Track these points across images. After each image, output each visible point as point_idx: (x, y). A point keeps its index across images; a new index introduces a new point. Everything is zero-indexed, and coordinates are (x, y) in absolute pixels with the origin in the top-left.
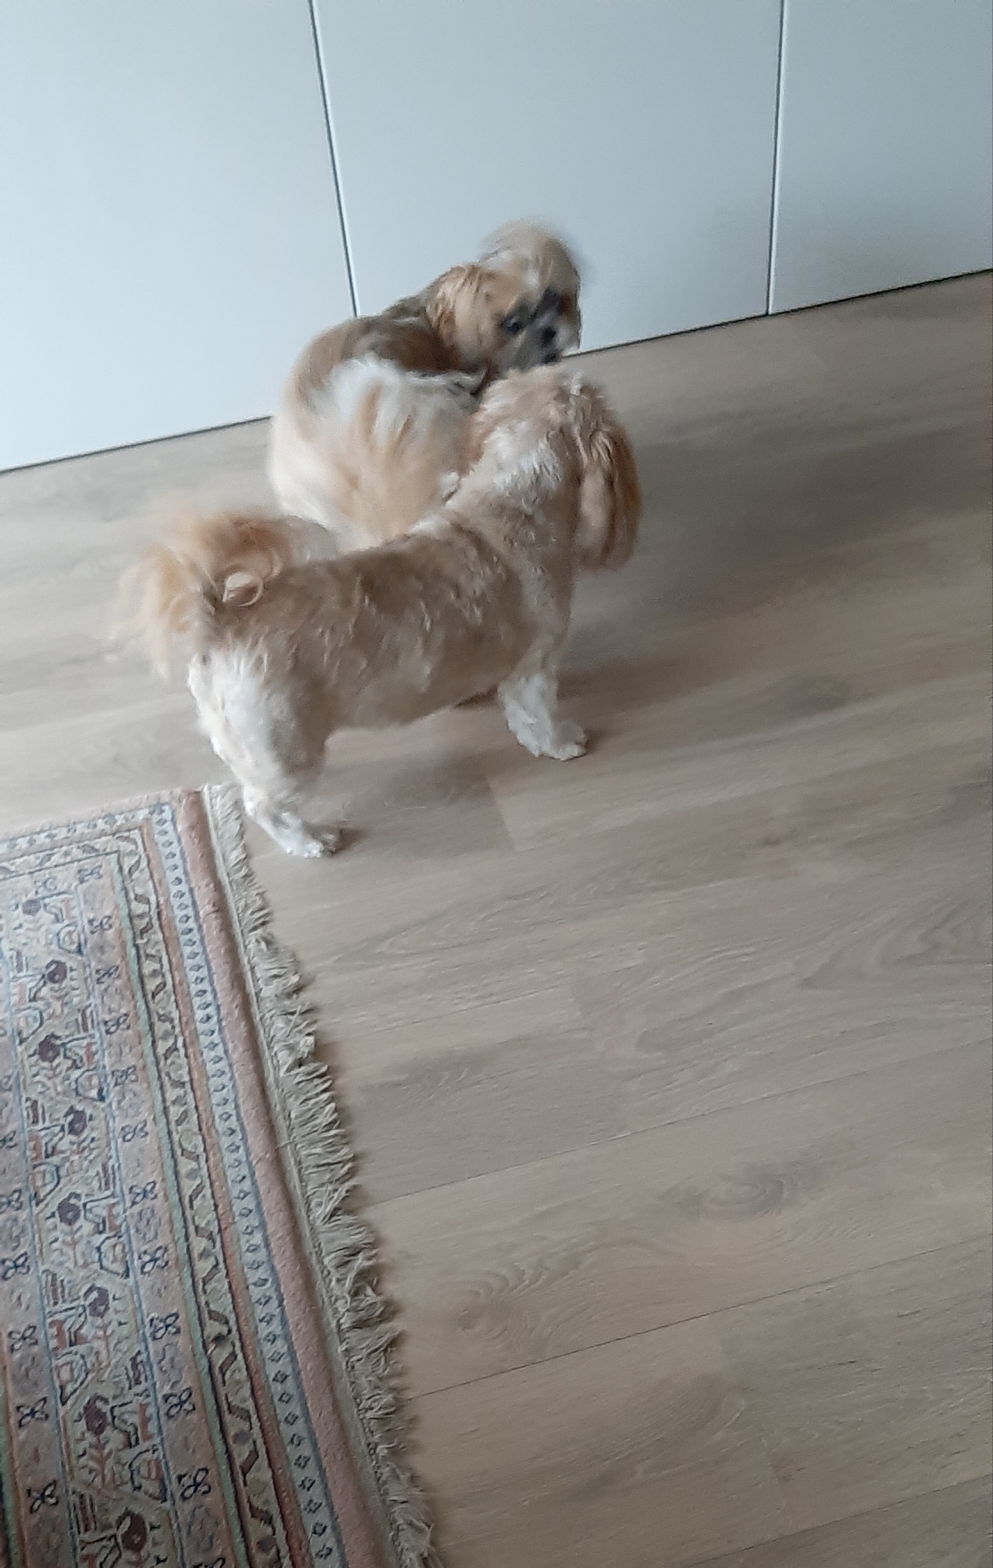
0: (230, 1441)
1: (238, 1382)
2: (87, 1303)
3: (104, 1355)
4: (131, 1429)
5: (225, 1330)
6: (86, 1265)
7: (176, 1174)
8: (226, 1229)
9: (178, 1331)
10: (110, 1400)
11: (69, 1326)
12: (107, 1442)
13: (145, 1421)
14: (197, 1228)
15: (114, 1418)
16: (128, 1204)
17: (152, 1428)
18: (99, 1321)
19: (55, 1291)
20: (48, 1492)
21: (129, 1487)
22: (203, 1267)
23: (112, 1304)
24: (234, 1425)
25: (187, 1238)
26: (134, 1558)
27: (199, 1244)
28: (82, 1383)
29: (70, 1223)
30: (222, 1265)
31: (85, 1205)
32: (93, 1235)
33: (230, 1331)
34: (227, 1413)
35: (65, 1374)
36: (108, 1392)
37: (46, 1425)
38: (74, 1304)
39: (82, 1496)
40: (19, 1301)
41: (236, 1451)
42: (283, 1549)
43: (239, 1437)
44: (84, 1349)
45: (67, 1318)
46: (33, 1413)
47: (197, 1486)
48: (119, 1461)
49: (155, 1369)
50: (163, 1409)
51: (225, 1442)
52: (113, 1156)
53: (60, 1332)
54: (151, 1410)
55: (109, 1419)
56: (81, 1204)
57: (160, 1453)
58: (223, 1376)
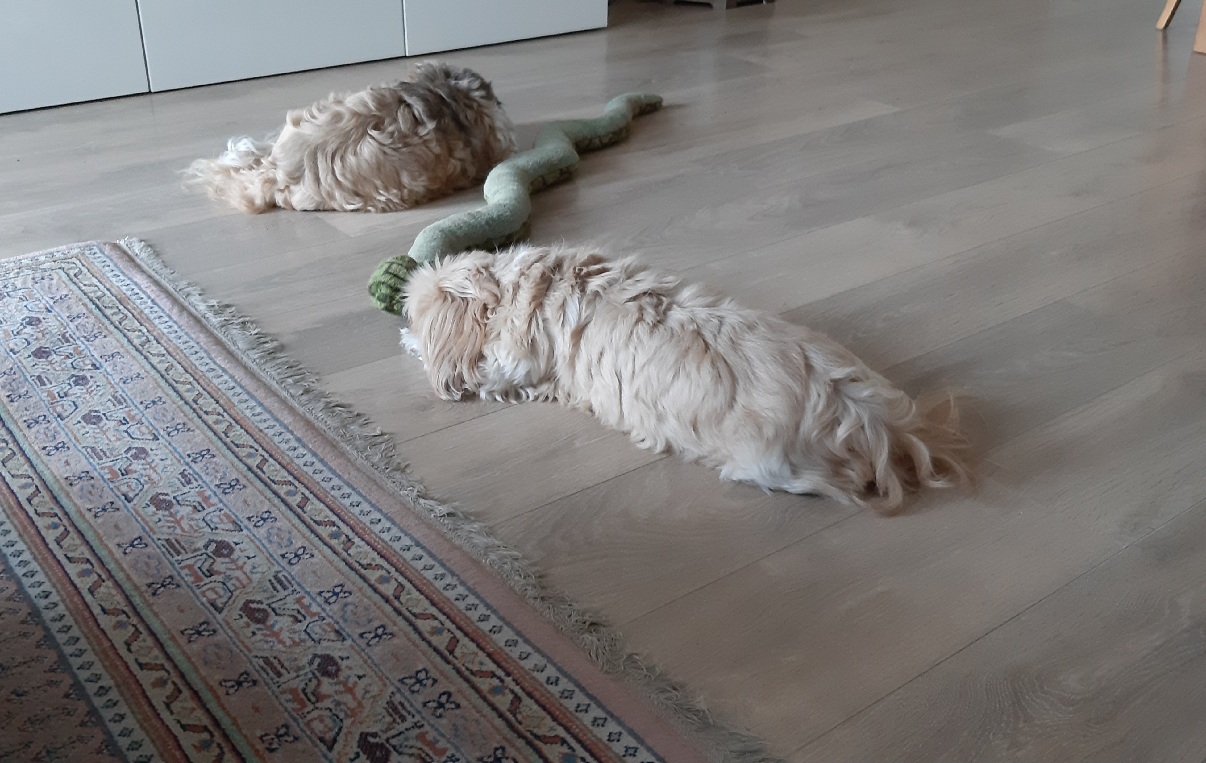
0: (283, 496)
1: (275, 471)
2: (129, 455)
3: (154, 476)
4: (195, 504)
5: (252, 451)
6: (118, 440)
7: (176, 391)
8: (230, 409)
9: (213, 456)
10: (170, 494)
11: (118, 467)
12: (178, 512)
13: (206, 499)
14: (206, 413)
15: (178, 501)
16: (142, 409)
17: (214, 500)
18: (142, 462)
19: (96, 454)
20: (136, 543)
21: (207, 529)
22: (220, 427)
23: (151, 453)
24: (282, 489)
25: (200, 417)
26: (227, 560)
27: (211, 418)
28: (141, 491)
29: (96, 423)
30: (235, 424)
31: (104, 414)
32: (118, 426)
33: (256, 451)
34: (273, 484)
35: (124, 489)
36: (166, 491)
37: (119, 514)
38: (118, 458)
39: (167, 540)
40: (67, 463)
41: (289, 499)
42: (351, 535)
43: (288, 493)
44: (135, 475)
45: (114, 465)
46: (104, 510)
47: (264, 520)
48: (192, 519)
49: (202, 475)
50: (219, 492)
51: (279, 497)
52: (120, 390)
53: (112, 471)
54: (208, 493)
55: (174, 501)
56: (101, 414)
57: (226, 510)
58: (262, 470)
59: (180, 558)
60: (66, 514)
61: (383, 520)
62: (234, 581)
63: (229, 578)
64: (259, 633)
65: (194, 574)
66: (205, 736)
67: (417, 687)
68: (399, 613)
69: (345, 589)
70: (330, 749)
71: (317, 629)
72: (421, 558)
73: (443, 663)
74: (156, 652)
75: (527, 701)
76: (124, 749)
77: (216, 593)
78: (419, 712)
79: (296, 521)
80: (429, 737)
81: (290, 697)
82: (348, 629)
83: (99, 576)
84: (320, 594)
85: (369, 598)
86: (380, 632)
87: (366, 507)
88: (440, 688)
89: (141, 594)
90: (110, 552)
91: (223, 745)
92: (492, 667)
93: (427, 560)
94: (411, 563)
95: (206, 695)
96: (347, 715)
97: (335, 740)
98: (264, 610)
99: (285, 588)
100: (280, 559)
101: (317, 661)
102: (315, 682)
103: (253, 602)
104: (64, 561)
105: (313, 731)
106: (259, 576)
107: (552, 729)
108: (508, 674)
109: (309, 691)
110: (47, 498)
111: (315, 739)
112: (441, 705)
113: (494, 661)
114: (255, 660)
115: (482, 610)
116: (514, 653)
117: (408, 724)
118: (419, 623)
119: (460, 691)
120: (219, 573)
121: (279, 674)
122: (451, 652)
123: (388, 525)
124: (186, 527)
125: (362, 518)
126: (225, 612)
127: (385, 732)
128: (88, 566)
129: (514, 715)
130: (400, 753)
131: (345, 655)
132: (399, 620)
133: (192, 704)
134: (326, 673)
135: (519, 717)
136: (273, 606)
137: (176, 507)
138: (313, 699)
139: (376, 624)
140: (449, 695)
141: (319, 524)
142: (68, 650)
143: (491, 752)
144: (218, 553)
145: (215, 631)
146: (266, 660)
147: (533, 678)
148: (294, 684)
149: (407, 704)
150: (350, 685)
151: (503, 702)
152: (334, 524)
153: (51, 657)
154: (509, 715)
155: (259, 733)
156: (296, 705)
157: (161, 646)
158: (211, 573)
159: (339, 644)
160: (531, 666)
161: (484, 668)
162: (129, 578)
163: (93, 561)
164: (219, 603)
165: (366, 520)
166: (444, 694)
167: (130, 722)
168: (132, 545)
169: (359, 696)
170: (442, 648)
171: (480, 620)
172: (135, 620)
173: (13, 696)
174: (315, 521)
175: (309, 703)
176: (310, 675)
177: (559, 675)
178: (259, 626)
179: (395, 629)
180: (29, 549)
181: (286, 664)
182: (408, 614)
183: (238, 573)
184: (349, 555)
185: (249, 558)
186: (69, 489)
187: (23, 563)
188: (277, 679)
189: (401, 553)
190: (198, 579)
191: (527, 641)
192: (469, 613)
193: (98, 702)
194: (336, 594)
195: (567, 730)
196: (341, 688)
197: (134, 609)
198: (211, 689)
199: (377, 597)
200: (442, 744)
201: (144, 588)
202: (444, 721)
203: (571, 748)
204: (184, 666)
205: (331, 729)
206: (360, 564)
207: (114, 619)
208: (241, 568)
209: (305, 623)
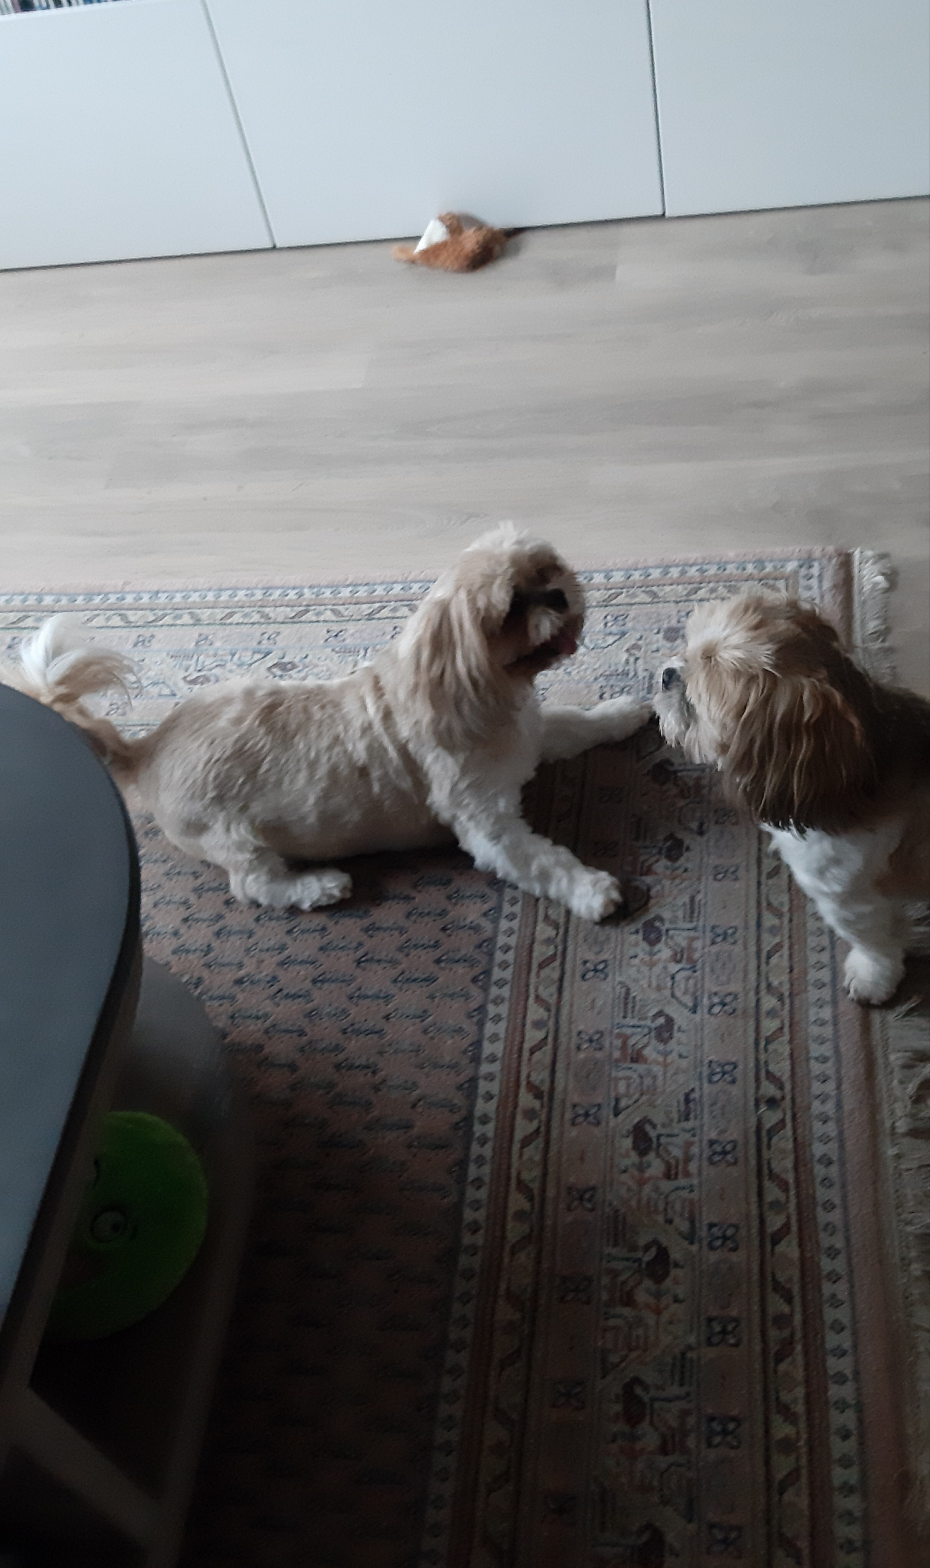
0: (766, 1207)
1: (783, 1151)
2: (653, 1026)
3: (660, 1081)
4: (673, 1162)
5: (778, 1094)
6: (659, 988)
7: (759, 925)
8: (798, 994)
9: (733, 1082)
10: (659, 1127)
11: (634, 1042)
12: (649, 1166)
13: (688, 1159)
14: (769, 985)
15: (659, 1145)
16: (708, 942)
17: (693, 1167)
18: (661, 1047)
19: (626, 1004)
20: (586, 1196)
21: (660, 1219)
22: (769, 1026)
23: (676, 1035)
24: (773, 1193)
25: (757, 992)
26: (654, 1288)
27: (769, 1002)
28: (635, 1102)
29: (652, 943)
30: (786, 1030)
31: (667, 931)
32: (670, 962)
33: (783, 1098)
34: (766, 1178)
35: (622, 1087)
36: (658, 1118)
37: (596, 1131)
38: (642, 1023)
39: (617, 1211)
40: (593, 1004)
42: (799, 1335)
44: (643, 1069)
45: (633, 1034)
46: (587, 1114)
47: (726, 1239)
48: (657, 1189)
50: (707, 1153)
51: (762, 1208)
52: (703, 891)
54: (695, 1150)
55: (654, 1145)
56: (664, 928)
58: (770, 1140)
59: (614, 1251)
60: (552, 1096)
61: (846, 1333)
62: (640, 1332)
63: (640, 1321)
64: (619, 1442)
65: (613, 1288)
69: (740, 1432)
71: (675, 1481)
72: (848, 1437)
74: (520, 1397)
76: (426, 1528)
77: (616, 1341)
82: (703, 1504)
83: (532, 1230)
84: (711, 1419)
85: (753, 1468)
86: (733, 1536)
89: (551, 1290)
90: (558, 1196)
93: (852, 1447)
94: (833, 1438)
95: (525, 1504)
98: (645, 1406)
99: (681, 1385)
101: (648, 1535)
103: (641, 1382)
114: (592, 1484)
120: (635, 1306)
124: (644, 1201)
126: (608, 1380)
131: (678, 1547)
133: (508, 1507)
136: (657, 1405)
137: (652, 1157)
139: (736, 1521)
141: (777, 1287)
142: (453, 1334)
144: (652, 1268)
145: (585, 1404)
146: (605, 1494)
152: (791, 1300)
153: (436, 1334)
157: (528, 1392)
158: (629, 1300)
159: (681, 1524)
162: (554, 1253)
163: (537, 1199)
164: (610, 1361)
165: (828, 1318)
167: (449, 1489)
168: (581, 1199)
172: (527, 1330)
174: (774, 1279)
176: (628, 1554)
178: (627, 1429)
180: (495, 1140)
181: (618, 1516)
182: (776, 1531)
183: (652, 1321)
184: (775, 1371)
185: (676, 1300)
186: (574, 1053)
188: (598, 1531)
189: (832, 1409)
190: (613, 1301)
193: (439, 1437)
194: (726, 1434)
197: (535, 1309)
198: (534, 1498)
199: (762, 1471)
201: (558, 1281)
204: (530, 1440)
206: (777, 1398)
207: (510, 1314)
208: (658, 1312)
209: (671, 1459)
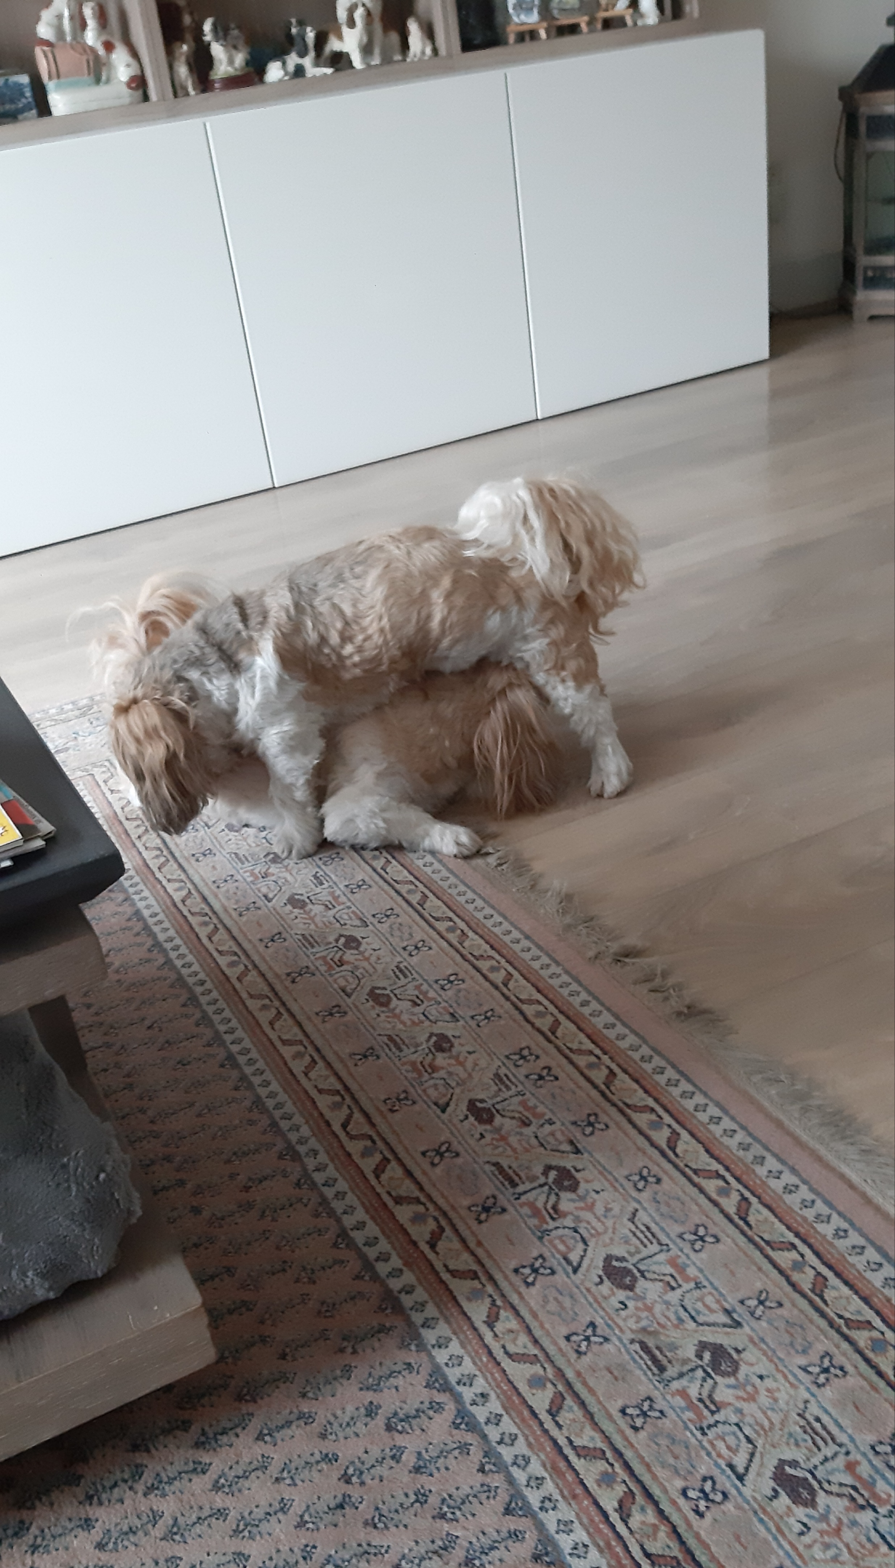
0: (403, 894)
3: (289, 878)
4: (326, 903)
10: (305, 894)
12: (311, 911)
13: (336, 898)
15: (311, 900)
17: (343, 899)
19: (239, 859)
20: (275, 938)
21: (337, 925)
24: (404, 888)
26: (356, 952)
28: (279, 892)
34: (395, 884)
35: (265, 890)
36: (301, 891)
37: (260, 912)
39: (303, 935)
40: (214, 868)
41: (410, 897)
43: (409, 892)
44: (273, 878)
46: (248, 909)
47: (388, 916)
48: (324, 916)
49: (333, 876)
51: (401, 896)
53: (252, 874)
54: (338, 893)
57: (354, 908)
60: (215, 913)
61: (496, 915)
62: (361, 970)
63: (357, 968)
64: (382, 1015)
65: (326, 963)
66: (338, 1098)
67: (521, 1062)
68: (507, 998)
69: (460, 977)
70: (443, 1111)
71: (434, 1012)
72: (529, 950)
73: (546, 1043)
74: (296, 1030)
75: (621, 1075)
76: (271, 1109)
77: (347, 981)
78: (522, 1083)
79: (418, 918)
80: (531, 1104)
81: (410, 1068)
82: (460, 1012)
83: (246, 966)
84: (436, 981)
85: (480, 985)
86: (489, 1014)
87: (479, 903)
88: (542, 1063)
89: (282, 982)
90: (254, 946)
91: (353, 1106)
92: (591, 1046)
93: (535, 951)
94: (520, 954)
95: (338, 1066)
96: (458, 1084)
97: (448, 1104)
98: (388, 995)
99: (405, 976)
100: (402, 951)
101: (434, 1039)
102: (430, 1056)
103: (379, 988)
104: (215, 954)
105: (428, 1096)
106: (383, 966)
107: (643, 1099)
108: (605, 1054)
109: (426, 1063)
110: (199, 900)
111: (430, 1104)
112: (541, 1078)
113: (593, 1042)
114: (379, 1038)
115: (584, 996)
116: (611, 1034)
117: (510, 1093)
118: (524, 1007)
119: (559, 1066)
120: (348, 963)
121: (401, 1050)
122: (553, 1033)
123: (500, 919)
125: (476, 914)
126: (353, 997)
127: (491, 1098)
128: (235, 958)
129: (608, 1088)
130: (503, 1116)
131: (457, 1034)
132: (508, 1005)
133: (325, 1072)
134: (441, 1049)
135: (612, 1088)
136: (396, 992)
137: (310, 906)
138: (430, 1070)
139: (485, 1008)
140: (549, 1069)
141: (437, 919)
142: (222, 1028)
143: (585, 1117)
144: (347, 945)
145: (345, 1013)
146: (390, 1038)
147: (627, 1056)
148: (413, 1057)
149: (510, 1076)
150: (461, 1059)
151: (599, 1076)
152: (451, 920)
153: (209, 1034)
154: (603, 1087)
155: (383, 1097)
156: (415, 1075)
157: (300, 1025)
158: (341, 963)
159: (452, 1025)
160: (627, 1046)
161: (584, 1047)
162: (270, 968)
163: (240, 953)
164: (348, 990)
165: (480, 915)
166: (544, 1068)
167: (275, 1086)
168: (273, 940)
169: (469, 1069)
170: (545, 1029)
171: (582, 1005)
172: (277, 1003)
173: (179, 1066)
174: (433, 917)
175: (426, 1074)
176: (427, 1051)
177: (652, 1053)
178: (384, 1009)
179: (502, 1011)
180: (185, 943)
181: (407, 1041)
182: (515, 1000)
183: (365, 964)
184: (463, 947)
185: (374, 950)
186: (216, 890)
187: (181, 956)
188: (398, 1053)
189: (511, 945)
190: (331, 968)
191: (625, 1024)
192: (571, 999)
193: (248, 1070)
194: (451, 982)
195: (656, 1100)
196: (453, 1062)
197: (276, 994)
198: (342, 1061)
199: (487, 984)
200: (541, 1109)
201: (284, 977)
202: (543, 1091)
203: (659, 1117)
204: (319, 1043)
205: (444, 1095)
206: (473, 956)
207: (260, 1003)
208: (367, 959)
209: (423, 1007)
